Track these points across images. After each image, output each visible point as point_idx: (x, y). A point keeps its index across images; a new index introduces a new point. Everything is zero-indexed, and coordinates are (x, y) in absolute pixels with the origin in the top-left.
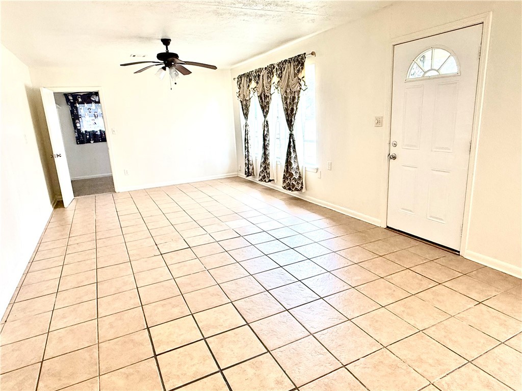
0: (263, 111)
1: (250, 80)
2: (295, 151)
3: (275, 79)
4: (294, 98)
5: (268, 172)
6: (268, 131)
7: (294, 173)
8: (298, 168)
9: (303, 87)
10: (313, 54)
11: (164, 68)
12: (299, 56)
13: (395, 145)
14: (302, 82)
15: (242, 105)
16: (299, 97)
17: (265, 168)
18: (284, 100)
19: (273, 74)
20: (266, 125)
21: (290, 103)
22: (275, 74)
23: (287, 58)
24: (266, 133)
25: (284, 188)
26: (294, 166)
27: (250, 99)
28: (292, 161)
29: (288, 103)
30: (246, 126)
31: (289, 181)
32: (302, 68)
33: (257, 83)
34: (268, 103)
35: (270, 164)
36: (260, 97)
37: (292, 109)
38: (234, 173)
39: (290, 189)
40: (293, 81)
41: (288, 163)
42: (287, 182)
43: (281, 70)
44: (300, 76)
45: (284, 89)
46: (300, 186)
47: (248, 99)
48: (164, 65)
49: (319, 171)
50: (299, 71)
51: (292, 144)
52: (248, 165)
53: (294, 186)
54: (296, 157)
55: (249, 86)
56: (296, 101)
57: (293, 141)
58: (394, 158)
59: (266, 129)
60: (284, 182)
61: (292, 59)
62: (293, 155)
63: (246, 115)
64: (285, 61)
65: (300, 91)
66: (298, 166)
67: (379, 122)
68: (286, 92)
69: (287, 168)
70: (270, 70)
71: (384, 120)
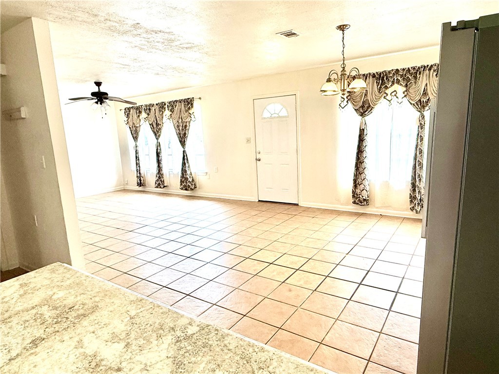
0: (156, 135)
1: (140, 112)
2: (188, 162)
3: (167, 113)
4: (186, 126)
5: (162, 180)
6: (160, 150)
7: (188, 177)
8: (191, 174)
9: (193, 119)
10: (200, 98)
11: (97, 103)
12: (188, 99)
13: (259, 153)
14: (192, 116)
15: (131, 131)
16: (189, 126)
17: (159, 178)
18: (176, 128)
19: (165, 109)
20: (158, 145)
21: (183, 130)
22: (166, 109)
23: (178, 99)
24: (159, 151)
25: (182, 189)
26: (188, 172)
27: (140, 126)
28: (187, 169)
29: (180, 129)
30: (136, 147)
31: (185, 183)
32: (192, 107)
33: (148, 114)
34: (160, 129)
35: (164, 174)
36: (151, 125)
37: (185, 134)
38: (121, 187)
39: (186, 190)
40: (185, 115)
41: (184, 171)
42: (183, 185)
43: (173, 106)
44: (191, 111)
45: (176, 120)
46: (193, 186)
47: (138, 125)
48: (96, 100)
49: (208, 174)
50: (189, 108)
51: (186, 157)
52: (139, 177)
53: (189, 186)
54: (189, 167)
55: (139, 116)
56: (188, 128)
57: (186, 155)
58: (260, 160)
59: (159, 148)
60: (181, 184)
61: (182, 100)
62: (187, 165)
63: (135, 138)
64: (176, 101)
65: (190, 122)
66: (191, 173)
67: (248, 141)
68: (178, 122)
69: (183, 175)
70: (162, 106)
71: (251, 139)
